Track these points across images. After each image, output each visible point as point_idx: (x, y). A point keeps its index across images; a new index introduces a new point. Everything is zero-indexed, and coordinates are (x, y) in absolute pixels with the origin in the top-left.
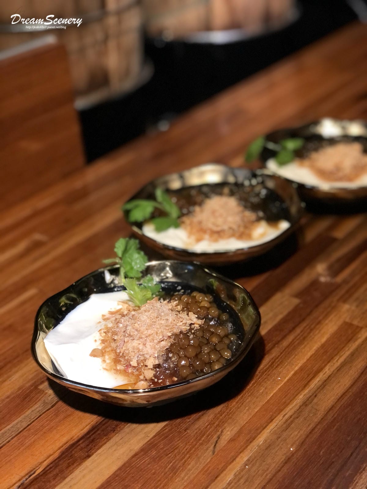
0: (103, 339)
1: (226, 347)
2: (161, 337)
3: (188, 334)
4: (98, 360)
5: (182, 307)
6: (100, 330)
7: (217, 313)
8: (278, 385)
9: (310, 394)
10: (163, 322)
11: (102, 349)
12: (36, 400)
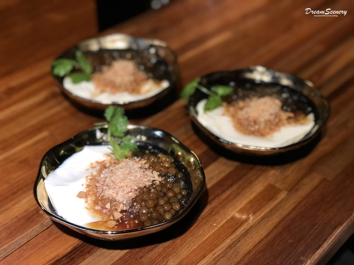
0: (88, 184)
1: (177, 201)
2: (129, 189)
3: (150, 188)
4: (83, 200)
5: (149, 165)
6: (87, 177)
7: (174, 172)
8: (213, 229)
9: (235, 240)
10: (132, 178)
11: (86, 192)
12: (36, 222)
